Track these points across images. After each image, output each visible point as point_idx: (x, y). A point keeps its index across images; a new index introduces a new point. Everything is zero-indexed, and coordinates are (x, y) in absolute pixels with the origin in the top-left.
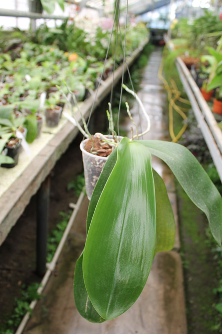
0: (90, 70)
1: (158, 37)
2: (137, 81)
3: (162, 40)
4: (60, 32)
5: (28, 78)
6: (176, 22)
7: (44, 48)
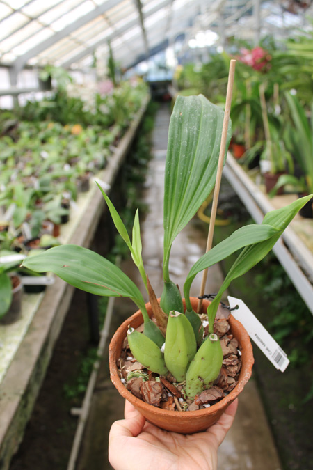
0: (102, 140)
1: (161, 91)
2: (146, 148)
3: (167, 92)
4: (52, 105)
5: (44, 155)
6: (180, 69)
7: (42, 125)
